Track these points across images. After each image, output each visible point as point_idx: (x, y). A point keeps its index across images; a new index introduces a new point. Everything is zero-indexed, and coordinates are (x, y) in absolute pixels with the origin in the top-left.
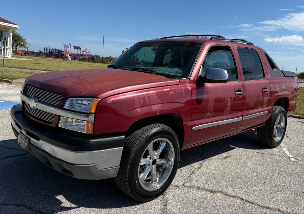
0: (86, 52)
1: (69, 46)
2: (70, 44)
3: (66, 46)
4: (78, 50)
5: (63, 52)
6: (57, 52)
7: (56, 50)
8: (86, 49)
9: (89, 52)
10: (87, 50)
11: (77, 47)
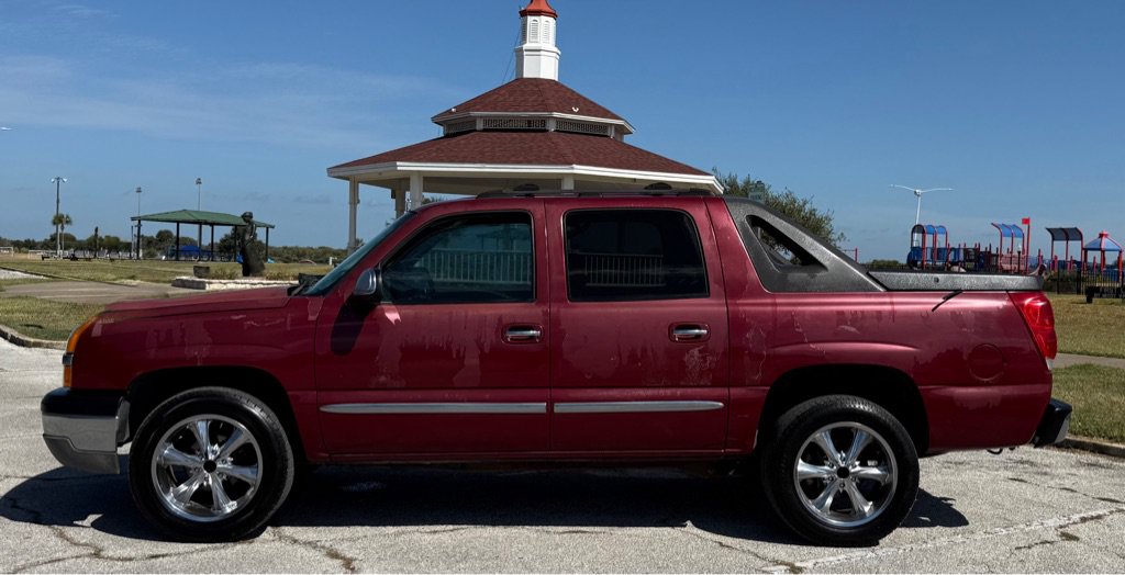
0: (1100, 249)
1: (1024, 228)
2: (1026, 221)
3: (1006, 231)
4: (1070, 242)
5: (997, 256)
6: (971, 261)
7: (966, 251)
8: (1101, 236)
9: (1116, 247)
10: (1104, 239)
11: (1063, 229)
